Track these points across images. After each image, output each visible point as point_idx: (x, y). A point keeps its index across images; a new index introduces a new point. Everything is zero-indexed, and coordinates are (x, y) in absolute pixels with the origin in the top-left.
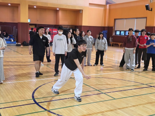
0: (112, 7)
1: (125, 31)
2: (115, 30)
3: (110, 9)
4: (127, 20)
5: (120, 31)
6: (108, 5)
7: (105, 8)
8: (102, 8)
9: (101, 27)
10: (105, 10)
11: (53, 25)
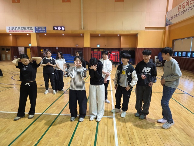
0: (172, 28)
1: (182, 52)
2: (174, 51)
3: (170, 31)
4: (184, 40)
5: (178, 52)
6: (168, 27)
7: (165, 30)
8: (162, 31)
9: (159, 48)
10: (165, 32)
11: (117, 49)
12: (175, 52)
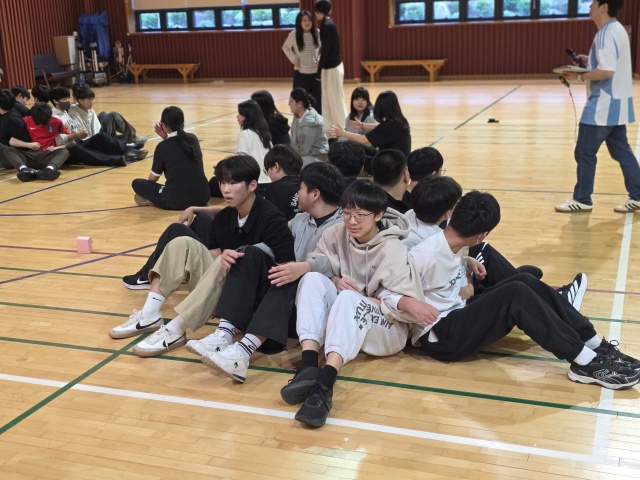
1: (190, 12)
2: (134, 7)
12: (137, 14)
